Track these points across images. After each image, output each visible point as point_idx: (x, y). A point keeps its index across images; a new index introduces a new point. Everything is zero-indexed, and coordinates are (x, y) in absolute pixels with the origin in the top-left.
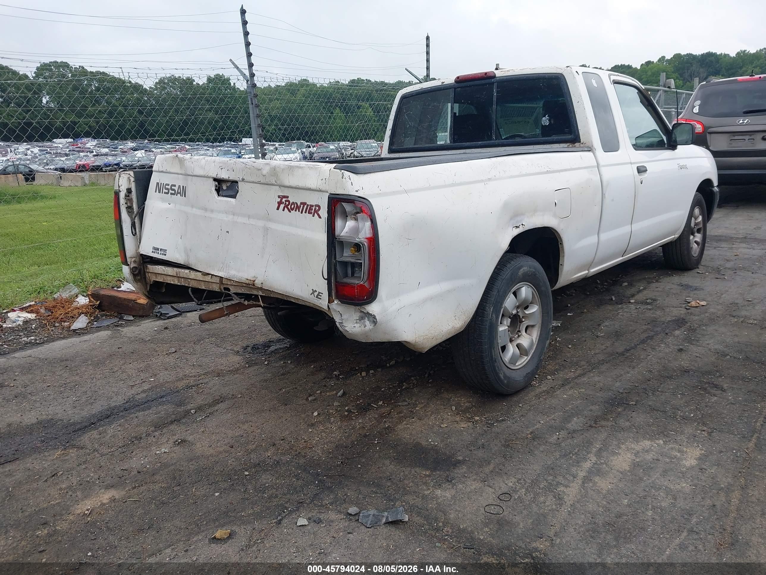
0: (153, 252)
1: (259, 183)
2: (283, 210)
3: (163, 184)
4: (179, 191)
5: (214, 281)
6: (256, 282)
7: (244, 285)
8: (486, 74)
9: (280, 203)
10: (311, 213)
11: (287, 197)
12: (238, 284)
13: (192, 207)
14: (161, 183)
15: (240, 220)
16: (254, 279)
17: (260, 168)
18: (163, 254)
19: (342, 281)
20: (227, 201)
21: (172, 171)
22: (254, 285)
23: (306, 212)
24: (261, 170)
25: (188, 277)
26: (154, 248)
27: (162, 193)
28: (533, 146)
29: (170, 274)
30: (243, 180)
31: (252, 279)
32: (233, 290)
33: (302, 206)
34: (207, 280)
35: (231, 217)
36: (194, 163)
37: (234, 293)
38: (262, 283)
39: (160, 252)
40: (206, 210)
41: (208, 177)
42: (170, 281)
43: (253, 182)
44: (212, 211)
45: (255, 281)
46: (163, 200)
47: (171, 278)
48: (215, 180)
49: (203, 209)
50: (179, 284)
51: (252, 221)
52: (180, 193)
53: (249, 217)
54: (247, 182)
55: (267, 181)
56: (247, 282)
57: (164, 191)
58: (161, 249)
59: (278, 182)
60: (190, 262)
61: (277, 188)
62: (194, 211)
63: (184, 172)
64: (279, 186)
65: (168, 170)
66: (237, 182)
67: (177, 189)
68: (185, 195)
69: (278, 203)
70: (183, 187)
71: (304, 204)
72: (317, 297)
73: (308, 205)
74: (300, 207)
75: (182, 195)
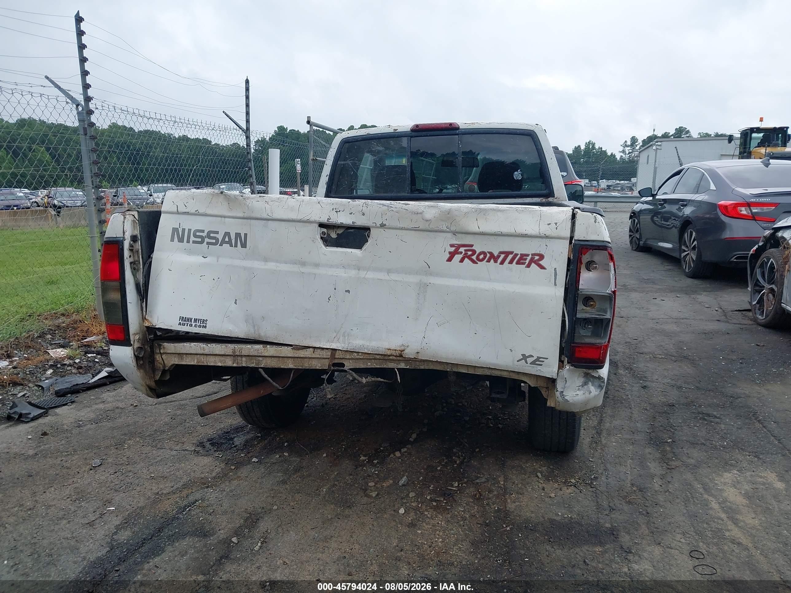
0: (180, 324)
1: (416, 229)
2: (462, 261)
3: (190, 230)
4: (227, 239)
5: (318, 356)
6: (406, 351)
7: (378, 357)
8: (451, 124)
9: (453, 254)
10: (523, 264)
11: (472, 246)
12: (366, 356)
13: (266, 260)
14: (184, 230)
15: (370, 275)
16: (402, 348)
17: (420, 211)
18: (200, 326)
19: (583, 342)
20: (346, 253)
21: (209, 212)
22: (401, 356)
23: (511, 262)
24: (421, 213)
25: (259, 355)
26: (182, 318)
27: (188, 242)
28: (503, 199)
29: (217, 353)
30: (383, 226)
31: (399, 349)
32: (348, 365)
33: (502, 256)
34: (302, 356)
35: (353, 273)
36: (271, 203)
37: (350, 369)
38: (418, 353)
39: (194, 324)
40: (303, 264)
41: (308, 222)
42: (215, 363)
43: (402, 229)
44: (317, 265)
45: (404, 350)
46: (190, 252)
47: (217, 358)
48: (321, 225)
49: (296, 264)
50: (235, 365)
51: (394, 277)
52: (230, 242)
53: (389, 271)
54: (390, 228)
55: (432, 226)
56: (389, 353)
57: (192, 238)
58: (195, 320)
59: (453, 228)
60: (262, 334)
61: (449, 235)
62: (271, 266)
63: (241, 215)
64: (455, 233)
65: (201, 211)
66: (367, 229)
67: (220, 237)
68: (244, 245)
69: (450, 253)
70: (238, 235)
71: (507, 254)
72: (533, 363)
73: (516, 255)
74: (499, 257)
75: (236, 246)
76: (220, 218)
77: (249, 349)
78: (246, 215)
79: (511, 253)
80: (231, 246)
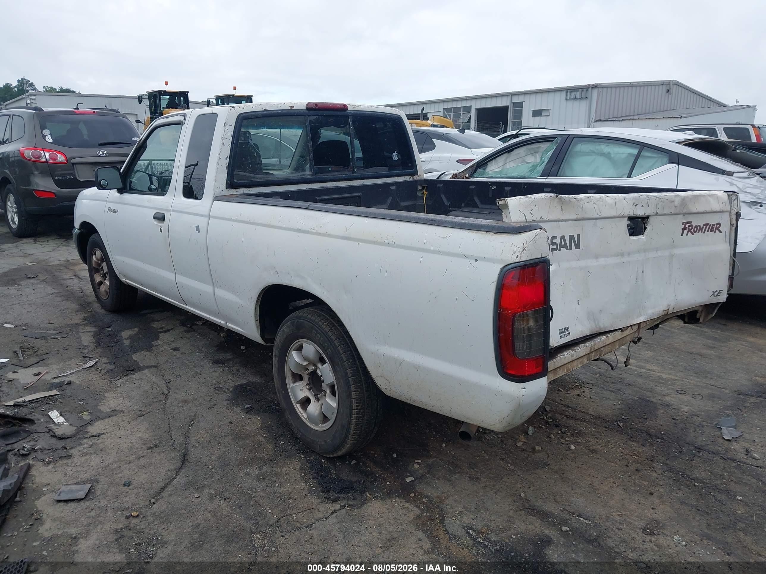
0: (561, 337)
1: (670, 214)
2: (687, 235)
4: (563, 243)
9: (683, 229)
10: (713, 231)
11: (691, 222)
13: (597, 257)
16: (668, 307)
17: (673, 200)
18: (567, 335)
20: (638, 240)
22: (667, 314)
23: (708, 231)
24: (673, 202)
25: (604, 345)
29: (581, 355)
30: (657, 214)
31: (667, 309)
33: (705, 227)
36: (597, 203)
38: (674, 308)
40: (622, 255)
43: (663, 215)
44: (629, 254)
45: (669, 309)
48: (629, 218)
49: (618, 256)
51: (659, 253)
52: (565, 246)
55: (678, 211)
56: (663, 314)
58: (565, 330)
59: (684, 211)
60: (602, 326)
61: (681, 216)
62: (602, 261)
63: (574, 217)
64: (684, 214)
65: (545, 218)
66: (647, 217)
67: (558, 241)
68: (578, 247)
69: (682, 229)
70: (572, 237)
71: (706, 225)
72: (717, 295)
73: (710, 225)
74: (703, 228)
75: (571, 248)
76: (556, 223)
77: (599, 342)
78: (579, 217)
79: (708, 224)
80: (567, 249)
